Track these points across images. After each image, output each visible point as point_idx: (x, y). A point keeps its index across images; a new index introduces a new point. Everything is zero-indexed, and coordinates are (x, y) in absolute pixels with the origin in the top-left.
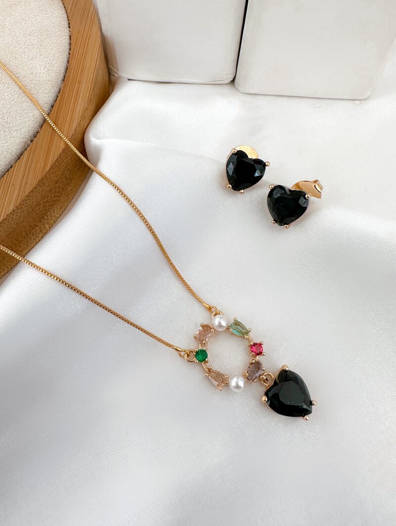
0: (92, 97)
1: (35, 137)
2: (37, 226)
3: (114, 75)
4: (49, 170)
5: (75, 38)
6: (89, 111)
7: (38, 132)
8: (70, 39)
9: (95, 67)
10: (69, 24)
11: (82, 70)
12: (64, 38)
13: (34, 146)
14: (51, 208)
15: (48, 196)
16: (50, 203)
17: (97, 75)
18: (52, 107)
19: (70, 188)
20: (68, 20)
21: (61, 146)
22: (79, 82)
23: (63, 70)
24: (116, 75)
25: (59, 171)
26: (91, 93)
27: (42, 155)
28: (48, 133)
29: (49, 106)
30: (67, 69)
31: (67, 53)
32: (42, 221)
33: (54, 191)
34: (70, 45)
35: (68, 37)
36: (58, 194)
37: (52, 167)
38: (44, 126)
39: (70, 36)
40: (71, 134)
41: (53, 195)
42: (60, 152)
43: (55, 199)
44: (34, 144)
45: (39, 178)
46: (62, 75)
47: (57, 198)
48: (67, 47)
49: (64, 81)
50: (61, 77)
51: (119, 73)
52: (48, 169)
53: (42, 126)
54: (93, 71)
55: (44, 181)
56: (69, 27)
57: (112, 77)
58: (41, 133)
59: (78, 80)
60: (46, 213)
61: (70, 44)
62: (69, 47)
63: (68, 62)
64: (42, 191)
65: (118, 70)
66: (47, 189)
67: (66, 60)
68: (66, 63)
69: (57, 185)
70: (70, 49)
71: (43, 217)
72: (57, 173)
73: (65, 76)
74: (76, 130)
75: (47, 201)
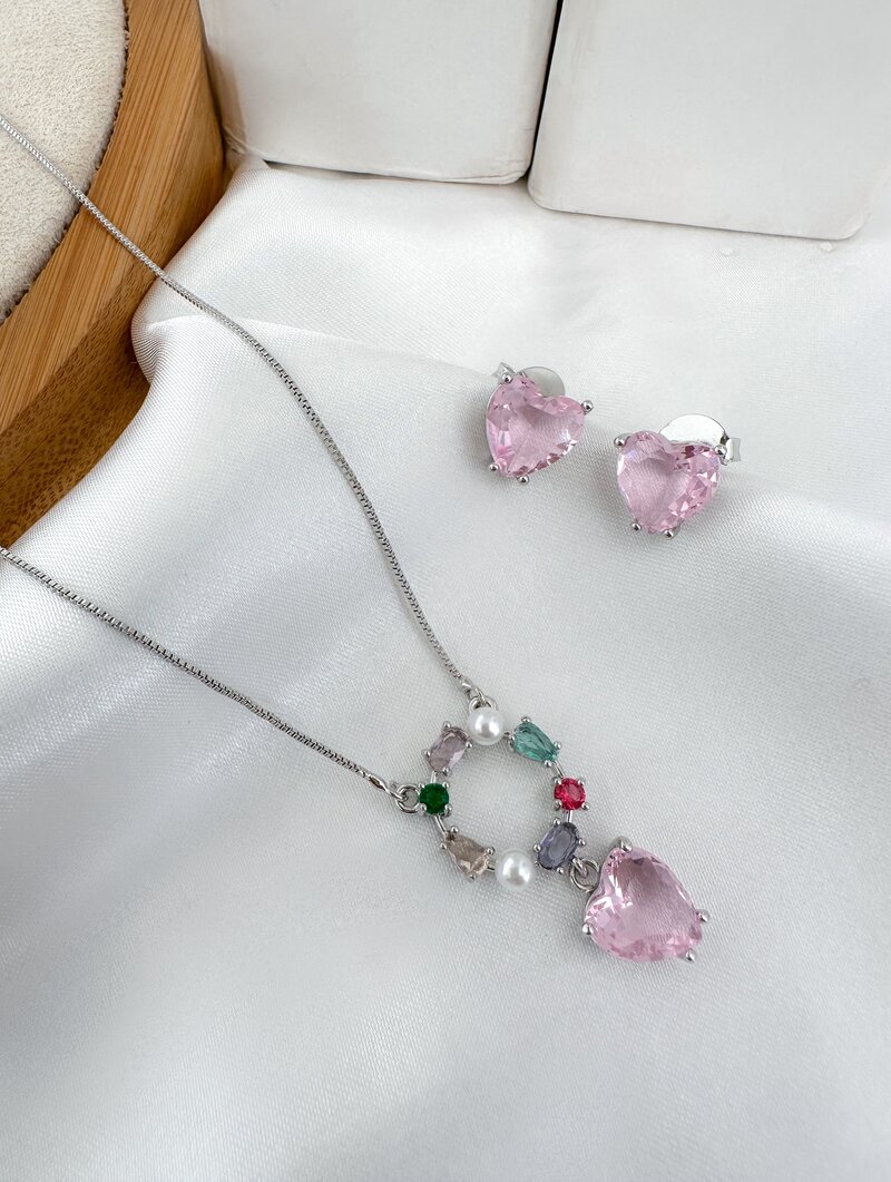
0: (167, 207)
1: (17, 303)
2: (13, 523)
3: (235, 151)
4: (45, 389)
5: (139, 55)
6: (157, 242)
7: (25, 292)
8: (126, 58)
9: (181, 131)
10: (127, 19)
11: (148, 137)
12: (109, 54)
13: (12, 324)
14: (52, 481)
15: (43, 452)
16: (50, 469)
17: (184, 153)
18: (67, 227)
19: (103, 431)
20: (126, 10)
21: (78, 331)
22: (138, 169)
23: (100, 135)
24: (241, 151)
25: (72, 391)
26: (165, 196)
27: (29, 352)
28: (49, 295)
29: (60, 226)
30: (112, 132)
31: (114, 92)
32: (29, 510)
33: (58, 438)
34: (125, 73)
35: (122, 54)
36: (72, 447)
37: (52, 382)
38: (41, 277)
39: (126, 51)
40: (107, 300)
41: (57, 449)
42: (74, 345)
43: (62, 458)
44: (14, 320)
45: (18, 409)
46: (98, 148)
47: (69, 456)
48: (116, 79)
49: (101, 162)
50: (93, 154)
51: (247, 146)
52: (42, 386)
53: (38, 275)
54: (174, 143)
55: (31, 416)
56: (127, 28)
57: (230, 154)
58: (33, 293)
59: (134, 163)
60: (41, 491)
61: (126, 69)
62: (119, 79)
63: (116, 115)
64: (27, 439)
65: (243, 136)
66: (41, 435)
67: (110, 110)
68: (108, 118)
69: (67, 425)
70: (123, 84)
71: (32, 501)
72: (67, 395)
73: (104, 152)
74: (119, 290)
75: (42, 464)
